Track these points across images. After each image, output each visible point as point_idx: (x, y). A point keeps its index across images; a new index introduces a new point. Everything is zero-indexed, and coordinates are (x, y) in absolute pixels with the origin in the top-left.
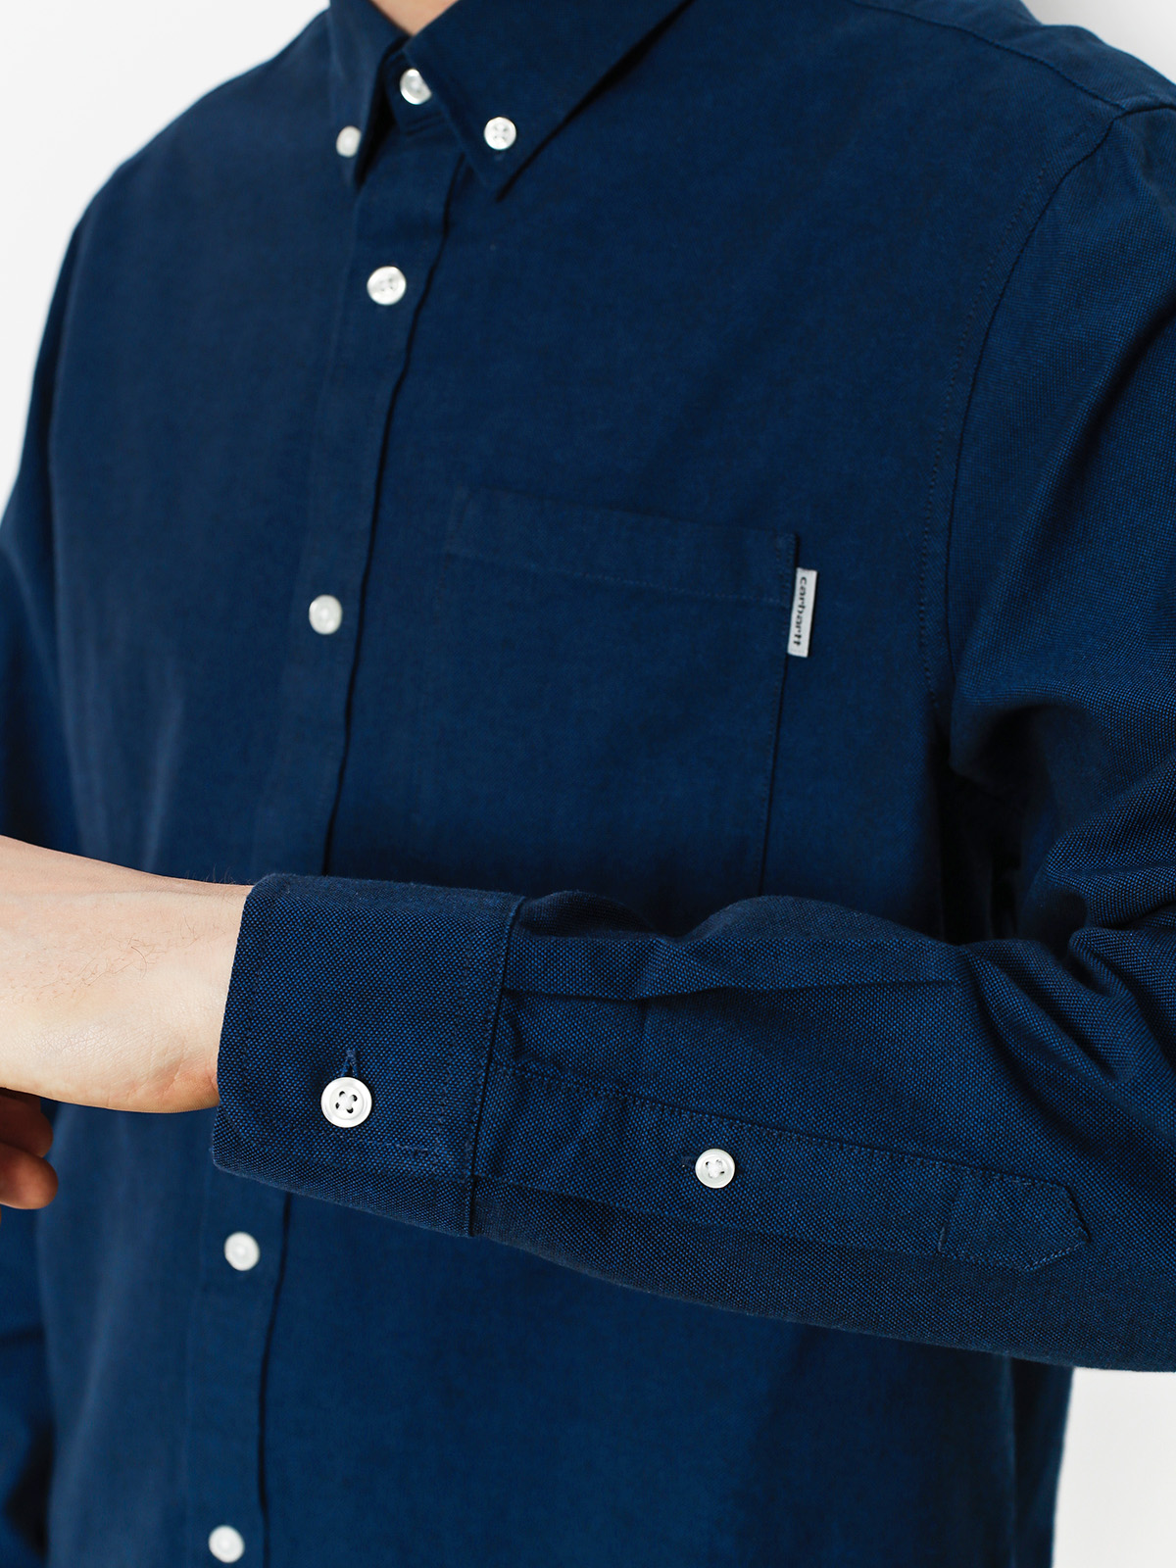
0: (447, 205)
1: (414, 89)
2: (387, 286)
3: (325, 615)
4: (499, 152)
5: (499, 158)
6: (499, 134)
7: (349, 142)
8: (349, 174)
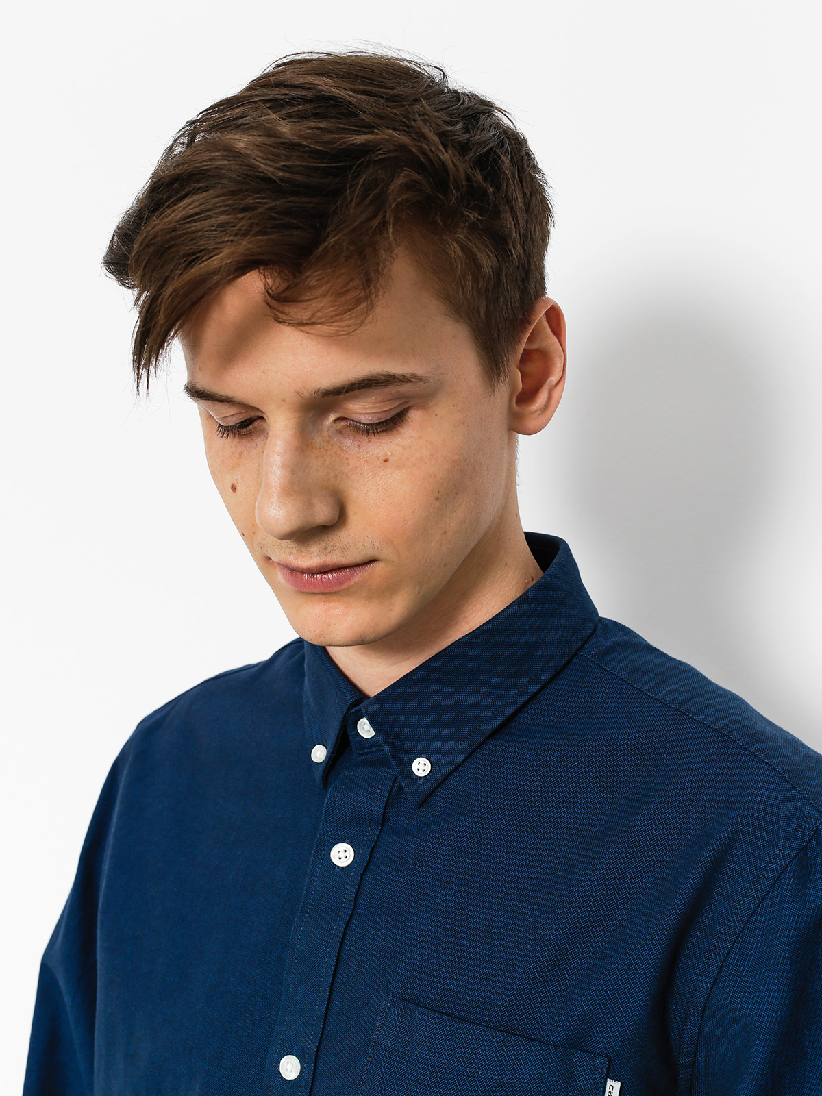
0: (385, 808)
1: (365, 729)
2: (342, 854)
3: (290, 1067)
4: (420, 778)
5: (420, 782)
6: (421, 767)
7: (319, 754)
8: (318, 775)
